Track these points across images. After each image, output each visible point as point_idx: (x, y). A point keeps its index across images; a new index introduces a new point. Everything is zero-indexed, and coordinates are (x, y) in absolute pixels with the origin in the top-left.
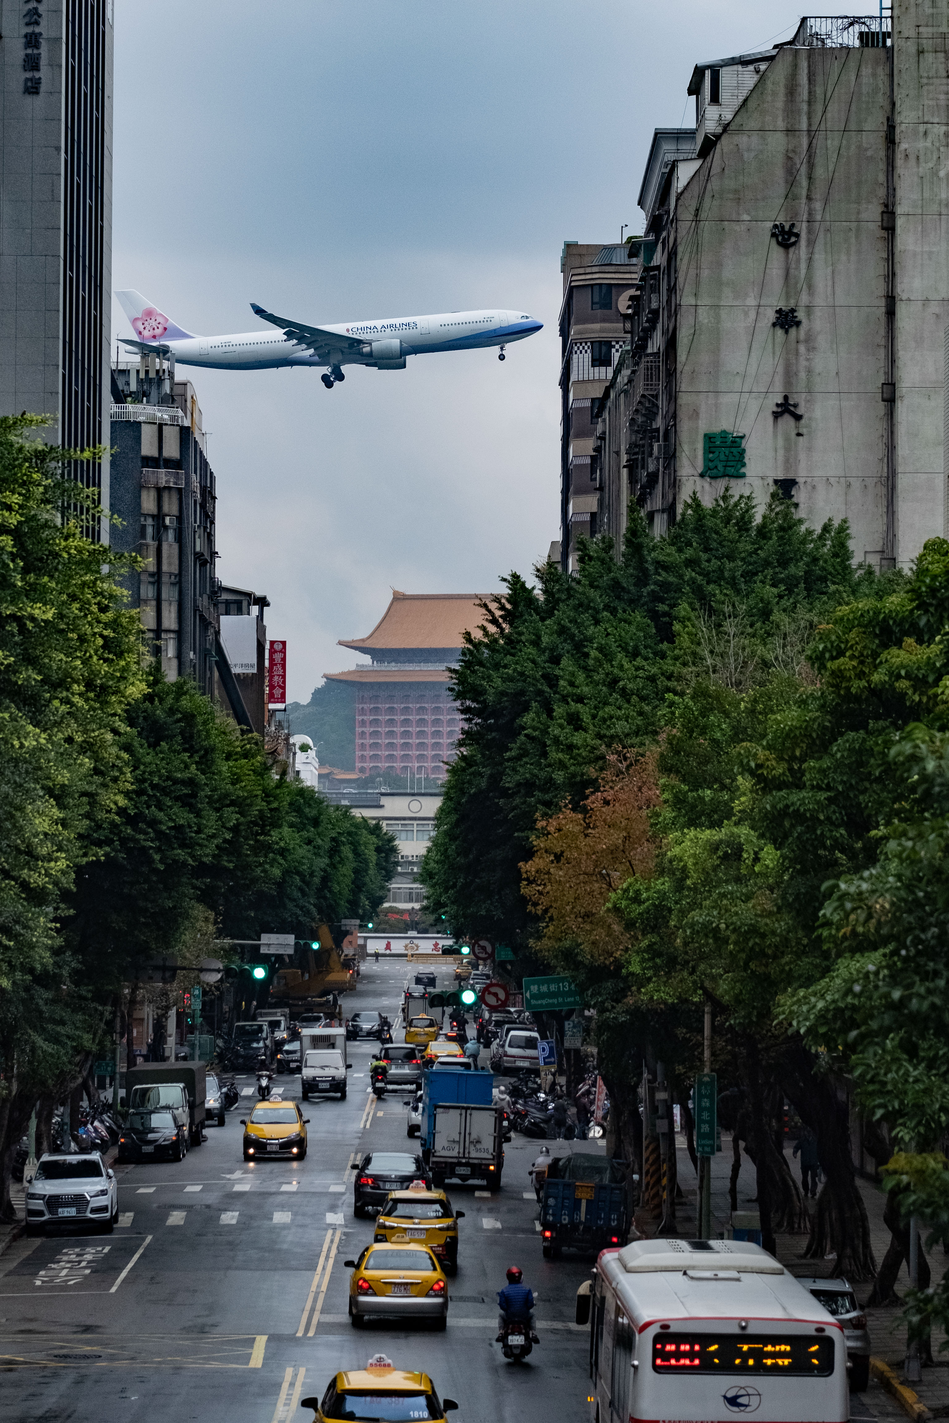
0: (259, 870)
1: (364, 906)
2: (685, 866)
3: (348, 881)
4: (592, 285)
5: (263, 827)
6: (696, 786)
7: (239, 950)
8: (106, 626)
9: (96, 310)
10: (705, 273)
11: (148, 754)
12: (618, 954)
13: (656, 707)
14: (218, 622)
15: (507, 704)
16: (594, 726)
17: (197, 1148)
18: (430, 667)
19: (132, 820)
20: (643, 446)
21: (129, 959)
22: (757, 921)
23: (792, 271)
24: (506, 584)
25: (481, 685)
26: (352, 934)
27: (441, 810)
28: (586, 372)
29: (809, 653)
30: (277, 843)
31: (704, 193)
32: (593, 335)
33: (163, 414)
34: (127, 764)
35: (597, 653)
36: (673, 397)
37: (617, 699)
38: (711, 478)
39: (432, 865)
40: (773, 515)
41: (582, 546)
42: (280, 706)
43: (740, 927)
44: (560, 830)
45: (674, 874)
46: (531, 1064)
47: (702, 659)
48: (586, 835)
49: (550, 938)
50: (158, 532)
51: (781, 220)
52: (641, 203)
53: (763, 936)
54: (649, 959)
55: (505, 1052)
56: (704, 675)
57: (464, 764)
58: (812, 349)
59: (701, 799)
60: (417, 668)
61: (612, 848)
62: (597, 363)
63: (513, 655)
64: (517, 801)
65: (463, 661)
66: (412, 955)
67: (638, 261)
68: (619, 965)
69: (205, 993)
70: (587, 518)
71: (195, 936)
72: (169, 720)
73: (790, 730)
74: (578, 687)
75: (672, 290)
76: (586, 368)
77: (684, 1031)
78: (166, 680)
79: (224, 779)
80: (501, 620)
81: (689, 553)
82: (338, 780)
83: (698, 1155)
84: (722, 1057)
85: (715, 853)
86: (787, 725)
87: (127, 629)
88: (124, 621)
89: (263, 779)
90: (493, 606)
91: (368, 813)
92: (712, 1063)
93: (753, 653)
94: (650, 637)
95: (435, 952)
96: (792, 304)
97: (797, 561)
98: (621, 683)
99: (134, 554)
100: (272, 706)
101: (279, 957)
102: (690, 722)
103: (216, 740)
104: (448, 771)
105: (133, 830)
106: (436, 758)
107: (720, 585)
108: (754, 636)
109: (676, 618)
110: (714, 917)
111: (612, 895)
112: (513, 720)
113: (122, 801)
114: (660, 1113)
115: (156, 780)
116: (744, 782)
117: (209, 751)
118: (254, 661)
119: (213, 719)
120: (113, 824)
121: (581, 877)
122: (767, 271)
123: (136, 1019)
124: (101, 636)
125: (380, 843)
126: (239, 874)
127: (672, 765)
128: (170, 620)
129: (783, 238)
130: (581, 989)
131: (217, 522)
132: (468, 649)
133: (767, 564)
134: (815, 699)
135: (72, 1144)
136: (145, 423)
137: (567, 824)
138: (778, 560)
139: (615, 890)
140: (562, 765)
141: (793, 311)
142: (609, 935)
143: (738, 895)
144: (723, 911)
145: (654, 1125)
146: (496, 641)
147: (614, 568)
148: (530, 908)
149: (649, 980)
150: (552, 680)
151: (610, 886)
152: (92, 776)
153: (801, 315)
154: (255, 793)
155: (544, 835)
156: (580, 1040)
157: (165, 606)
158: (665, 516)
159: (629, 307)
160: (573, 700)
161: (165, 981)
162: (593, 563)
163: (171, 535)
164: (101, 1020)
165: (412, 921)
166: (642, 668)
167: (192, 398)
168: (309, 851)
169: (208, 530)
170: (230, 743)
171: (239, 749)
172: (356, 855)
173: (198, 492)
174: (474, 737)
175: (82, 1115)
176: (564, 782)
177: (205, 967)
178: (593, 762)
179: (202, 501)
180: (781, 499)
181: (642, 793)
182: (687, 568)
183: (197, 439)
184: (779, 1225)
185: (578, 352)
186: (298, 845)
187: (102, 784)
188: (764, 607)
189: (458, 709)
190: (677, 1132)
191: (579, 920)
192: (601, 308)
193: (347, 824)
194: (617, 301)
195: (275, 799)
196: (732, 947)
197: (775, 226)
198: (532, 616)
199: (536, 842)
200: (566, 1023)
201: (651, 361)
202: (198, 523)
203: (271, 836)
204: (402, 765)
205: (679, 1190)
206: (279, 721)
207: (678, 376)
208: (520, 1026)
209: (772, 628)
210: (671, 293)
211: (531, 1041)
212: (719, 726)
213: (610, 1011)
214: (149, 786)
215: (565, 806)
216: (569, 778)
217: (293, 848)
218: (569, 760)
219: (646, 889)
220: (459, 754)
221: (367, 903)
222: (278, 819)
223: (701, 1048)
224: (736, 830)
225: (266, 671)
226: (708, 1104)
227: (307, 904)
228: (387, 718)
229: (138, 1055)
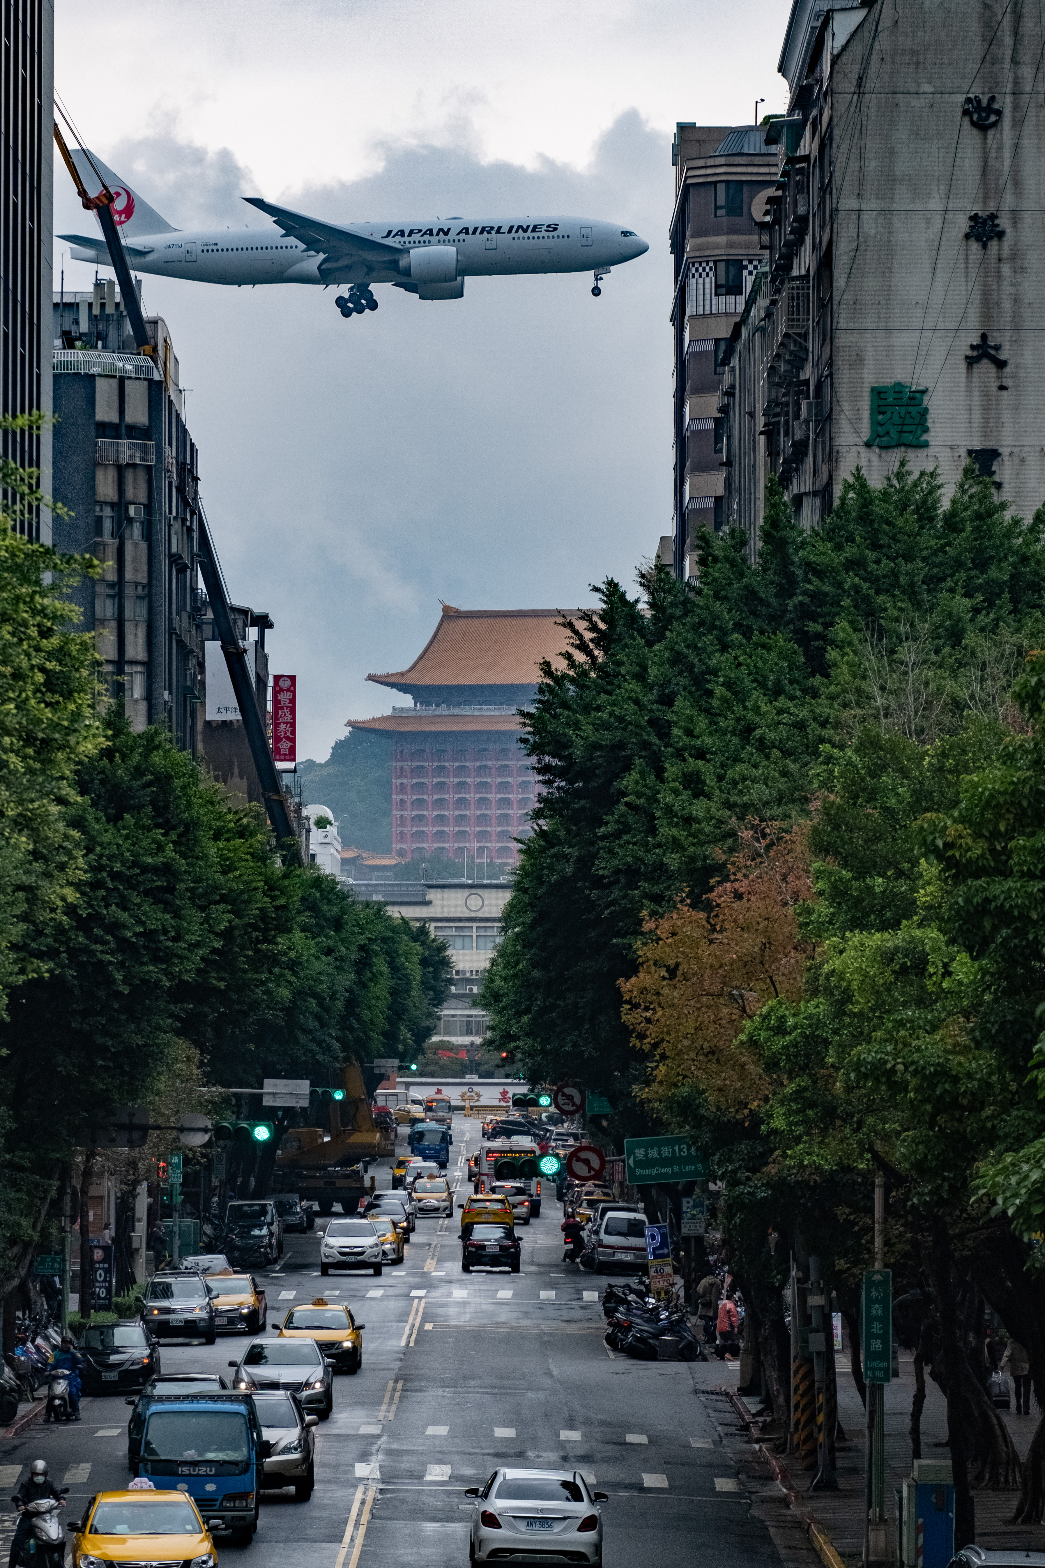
0: (260, 991)
1: (405, 1039)
2: (847, 983)
3: (383, 1004)
4: (715, 183)
5: (265, 931)
6: (862, 873)
7: (234, 1102)
8: (50, 655)
9: (32, 220)
10: (872, 165)
11: (106, 831)
12: (754, 1105)
13: (806, 764)
14: (202, 649)
15: (600, 760)
16: (722, 791)
18: (494, 710)
19: (84, 925)
20: (787, 404)
21: (83, 1115)
22: (948, 1060)
23: (992, 162)
24: (599, 595)
25: (566, 735)
26: (388, 1079)
27: (511, 905)
28: (707, 302)
29: (1017, 689)
30: (285, 954)
31: (870, 54)
32: (716, 252)
33: (126, 365)
34: (77, 845)
35: (723, 689)
36: (827, 335)
37: (752, 754)
38: (881, 448)
39: (499, 982)
40: (966, 498)
41: (704, 543)
42: (291, 765)
43: (924, 1068)
44: (674, 934)
45: (832, 994)
46: (636, 1257)
47: (870, 698)
48: (710, 942)
50: (120, 526)
51: (976, 91)
52: (782, 69)
53: (956, 1080)
54: (798, 1112)
55: (601, 1240)
56: (873, 720)
57: (542, 842)
58: (1019, 270)
59: (870, 889)
60: (477, 713)
61: (745, 959)
62: (723, 290)
63: (609, 693)
64: (616, 893)
65: (540, 701)
66: (472, 1108)
67: (779, 149)
68: (756, 1120)
69: (187, 1161)
70: (710, 503)
71: (173, 1083)
72: (135, 784)
73: (992, 796)
74: (698, 737)
75: (825, 189)
76: (707, 297)
77: (847, 1210)
78: (131, 730)
79: (211, 866)
80: (592, 646)
81: (849, 551)
82: (369, 867)
83: (867, 1382)
84: (898, 1247)
85: (889, 966)
86: (986, 789)
87: (77, 659)
88: (74, 648)
89: (265, 865)
90: (581, 626)
91: (409, 912)
92: (885, 1254)
93: (940, 690)
94: (798, 668)
95: (503, 1104)
96: (992, 206)
97: (1000, 560)
98: (758, 732)
99: (87, 556)
100: (278, 765)
101: (289, 1111)
102: (853, 783)
103: (200, 812)
104: (520, 851)
105: (88, 938)
106: (503, 835)
107: (894, 596)
108: (940, 666)
109: (832, 642)
110: (887, 1054)
111: (747, 1023)
112: (609, 782)
113: (71, 896)
114: (814, 1324)
115: (117, 867)
116: (928, 868)
117: (191, 826)
119: (196, 784)
120: (60, 929)
121: (704, 999)
122: (958, 161)
123: (92, 1197)
124: (42, 669)
125: (427, 953)
126: (234, 996)
127: (829, 843)
128: (136, 649)
129: (980, 116)
130: (705, 1155)
132: (547, 685)
133: (959, 564)
134: (1026, 752)
135: (7, 1370)
136: (100, 375)
137: (684, 925)
138: (973, 561)
139: (750, 1017)
140: (676, 845)
141: (993, 217)
142: (742, 1079)
143: (921, 1023)
144: (900, 1046)
145: (806, 1341)
146: (585, 674)
147: (747, 572)
148: (634, 1041)
149: (798, 1140)
150: (662, 728)
151: (744, 1011)
152: (30, 862)
153: (1004, 222)
154: (255, 884)
155: (652, 940)
156: (703, 1224)
157: (129, 628)
158: (818, 501)
159: (767, 213)
160: (691, 755)
161: (131, 1144)
162: (719, 565)
163: (137, 529)
164: (44, 1199)
165: (471, 1061)
166: (786, 711)
167: (165, 341)
168: (328, 964)
169: (188, 524)
170: (220, 817)
171: (232, 825)
172: (392, 969)
173: (174, 470)
174: (556, 806)
175: (19, 1330)
176: (679, 868)
177: (186, 1125)
178: (720, 840)
179: (180, 484)
180: (978, 476)
181: (787, 883)
182: (847, 573)
183: (172, 398)
184: (979, 1478)
185: (697, 275)
186: (313, 955)
187: (44, 873)
188: (952, 626)
189: (534, 768)
190: (838, 1351)
191: (701, 1058)
192: (728, 214)
193: (381, 927)
194: (750, 204)
195: (282, 893)
196: (912, 1094)
197: (969, 100)
198: (635, 639)
199: (643, 950)
200: (684, 1200)
201: (798, 288)
202: (174, 514)
203: (277, 944)
204: (456, 845)
205: (841, 1431)
206: (287, 787)
207: (835, 307)
208: (621, 1204)
209: (964, 655)
210: (825, 194)
211: (636, 1225)
212: (893, 789)
213: (745, 1184)
214: (109, 876)
215: (682, 901)
216: (686, 863)
217: (307, 961)
218: (687, 838)
219: (794, 1015)
220: (537, 828)
221: (409, 1036)
222: (287, 921)
223: (870, 1234)
224: (918, 933)
225: (268, 717)
226: (880, 1312)
227: (327, 1038)
228: (435, 780)
229: (96, 1247)
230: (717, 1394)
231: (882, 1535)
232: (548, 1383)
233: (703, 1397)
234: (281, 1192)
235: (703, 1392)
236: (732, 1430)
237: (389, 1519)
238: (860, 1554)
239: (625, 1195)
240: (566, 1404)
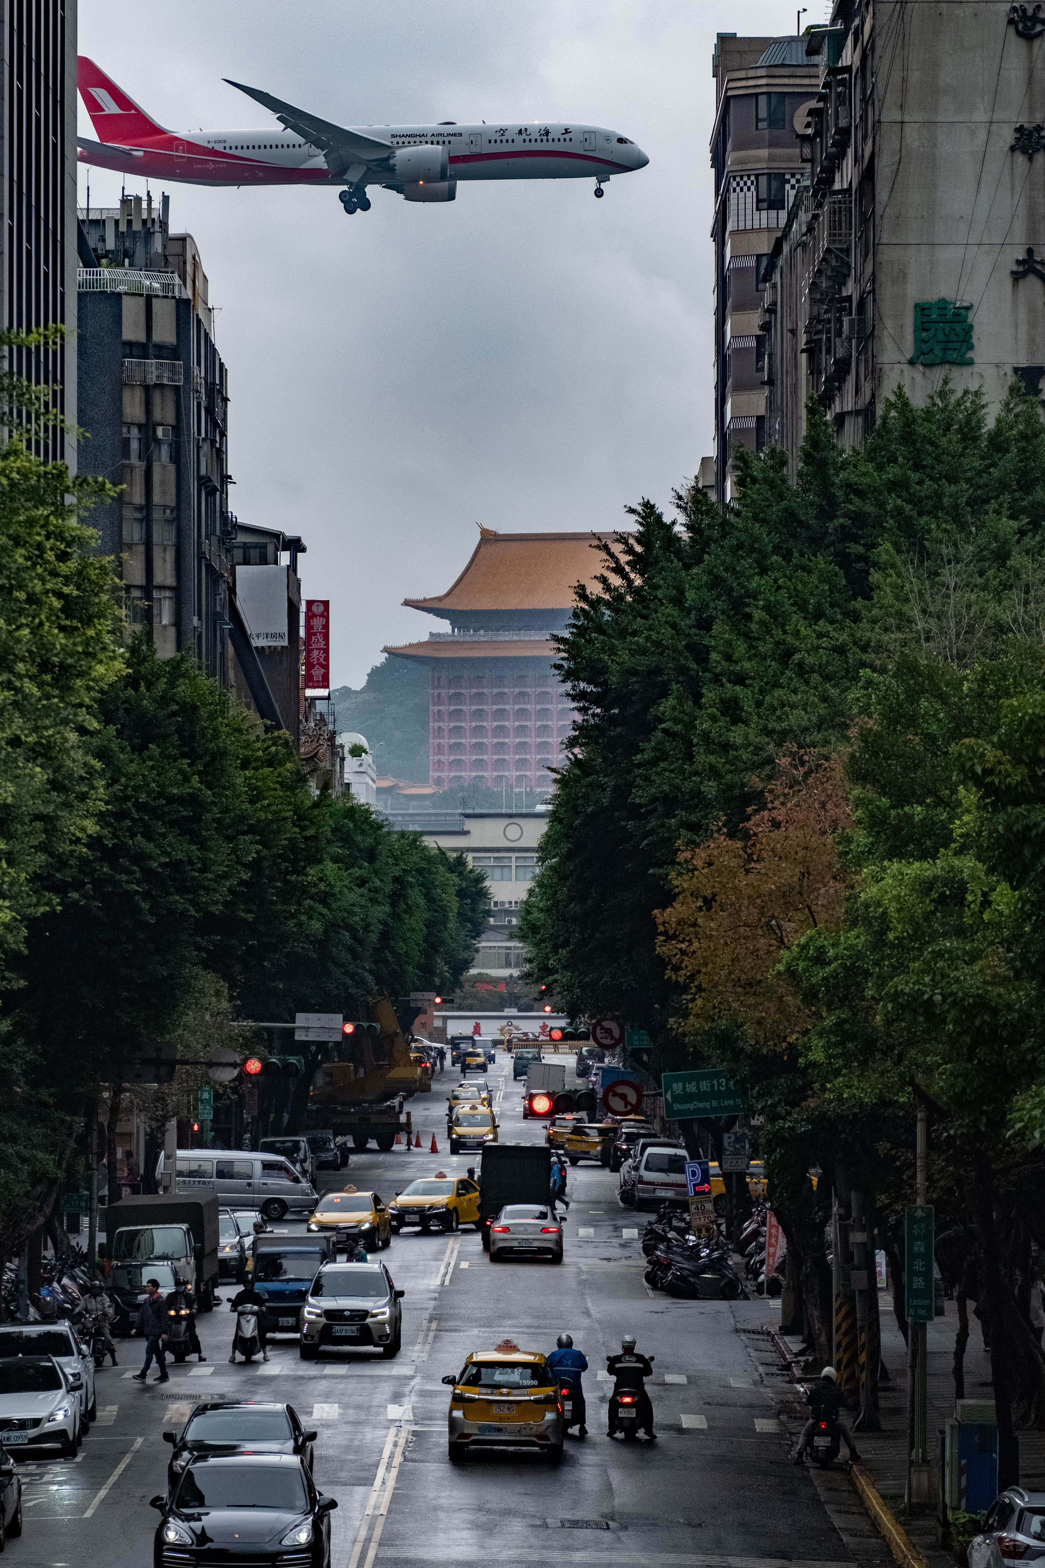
0: (291, 923)
1: (442, 972)
2: (884, 914)
3: (418, 937)
4: (757, 95)
5: (295, 862)
6: (901, 799)
7: (266, 1036)
8: (67, 580)
10: (915, 76)
11: (131, 761)
12: (792, 1039)
13: (847, 689)
14: (233, 574)
15: (637, 686)
16: (760, 717)
17: (207, 1315)
18: (532, 636)
19: (110, 855)
20: (829, 321)
21: (108, 1049)
22: (987, 991)
23: (1037, 73)
24: (635, 517)
25: (601, 660)
26: (425, 1012)
27: (547, 837)
28: (749, 217)
30: (315, 885)
32: (758, 166)
33: (154, 283)
34: (100, 775)
35: (764, 615)
36: (870, 250)
37: (791, 679)
38: (926, 365)
39: (536, 914)
40: (1012, 417)
41: (743, 462)
42: (323, 692)
43: (962, 999)
44: (710, 864)
45: (870, 925)
46: (677, 1194)
47: (910, 621)
48: (747, 871)
49: (697, 1016)
50: (147, 448)
53: (995, 1011)
54: (837, 1044)
55: (641, 1177)
56: (913, 645)
57: (577, 771)
59: (909, 817)
60: (516, 638)
61: (784, 889)
62: (765, 205)
63: (646, 617)
64: (653, 823)
65: (574, 626)
67: (822, 59)
68: (795, 1053)
69: (217, 1097)
70: (752, 424)
71: (203, 1018)
72: (162, 713)
73: (1032, 721)
74: (737, 662)
75: (867, 101)
76: (749, 212)
77: (888, 1145)
78: (157, 657)
79: (239, 796)
80: (627, 568)
81: (892, 472)
82: (406, 796)
83: (909, 1320)
84: (941, 1183)
85: (927, 895)
86: (1026, 713)
87: (96, 584)
88: (93, 573)
89: (295, 795)
90: (617, 548)
91: (446, 842)
92: (927, 1190)
93: (983, 613)
94: (839, 591)
95: (542, 1037)
96: (1038, 118)
98: (797, 657)
100: (309, 693)
102: (891, 710)
103: (228, 742)
104: (555, 781)
105: (113, 868)
106: (541, 764)
107: (937, 517)
108: (984, 588)
109: (875, 564)
110: (925, 985)
111: (785, 954)
112: (646, 709)
113: (92, 827)
114: (856, 1261)
115: (143, 798)
116: (967, 795)
117: (218, 755)
118: (284, 629)
119: (224, 711)
120: (84, 861)
121: (741, 930)
122: (1003, 72)
123: (120, 1134)
124: (59, 595)
125: (464, 885)
126: (263, 929)
127: (868, 771)
128: (164, 573)
129: (1025, 26)
130: (743, 1089)
131: (230, 433)
132: (582, 609)
133: (1004, 486)
135: (32, 1310)
136: (126, 294)
137: (720, 855)
138: (1018, 482)
139: (788, 948)
140: (714, 772)
141: (1039, 128)
142: (780, 1011)
143: (960, 953)
144: (938, 977)
145: (847, 1278)
146: (620, 598)
147: (787, 494)
148: (670, 974)
149: (837, 1073)
150: (700, 654)
151: (782, 942)
152: (48, 792)
154: (283, 814)
155: (689, 870)
156: (745, 1160)
157: (157, 552)
158: (860, 420)
159: (808, 125)
160: (729, 681)
161: (158, 1079)
162: (757, 486)
163: (165, 451)
164: (70, 1135)
165: (510, 994)
166: (826, 635)
167: (194, 258)
168: (362, 896)
169: (218, 445)
170: (248, 745)
171: (260, 753)
172: (429, 901)
173: (203, 391)
174: (592, 734)
175: (45, 1269)
176: (717, 796)
177: (214, 1061)
178: (758, 767)
179: (209, 404)
180: (1024, 395)
181: (826, 811)
182: (889, 493)
183: (201, 316)
184: (1024, 1418)
185: (738, 189)
186: (345, 886)
187: (63, 804)
188: (998, 547)
189: (568, 695)
190: (882, 1289)
191: (739, 990)
192: (769, 127)
193: (415, 858)
194: (792, 116)
195: (312, 823)
196: (951, 1026)
197: (1014, 9)
198: (672, 562)
199: (678, 881)
200: (726, 1136)
201: (840, 202)
202: (203, 435)
203: (307, 875)
204: (496, 774)
205: (884, 1370)
206: (321, 714)
207: (877, 222)
208: (662, 1140)
209: (1009, 577)
210: (867, 106)
211: (677, 1161)
212: (935, 715)
213: (784, 1118)
214: (134, 806)
215: (719, 831)
216: (723, 791)
217: (340, 892)
218: (724, 766)
219: (833, 945)
220: (571, 756)
221: (446, 968)
222: (317, 852)
223: (912, 1170)
224: (956, 862)
225: (301, 643)
226: (922, 1249)
227: (360, 971)
228: (474, 708)
229: (123, 1185)
230: (759, 1333)
231: (925, 1477)
232: (586, 1322)
233: (743, 1337)
234: (314, 1128)
235: (744, 1331)
236: (774, 1370)
237: (422, 1461)
238: (902, 1497)
239: (666, 1130)
240: (604, 1343)
